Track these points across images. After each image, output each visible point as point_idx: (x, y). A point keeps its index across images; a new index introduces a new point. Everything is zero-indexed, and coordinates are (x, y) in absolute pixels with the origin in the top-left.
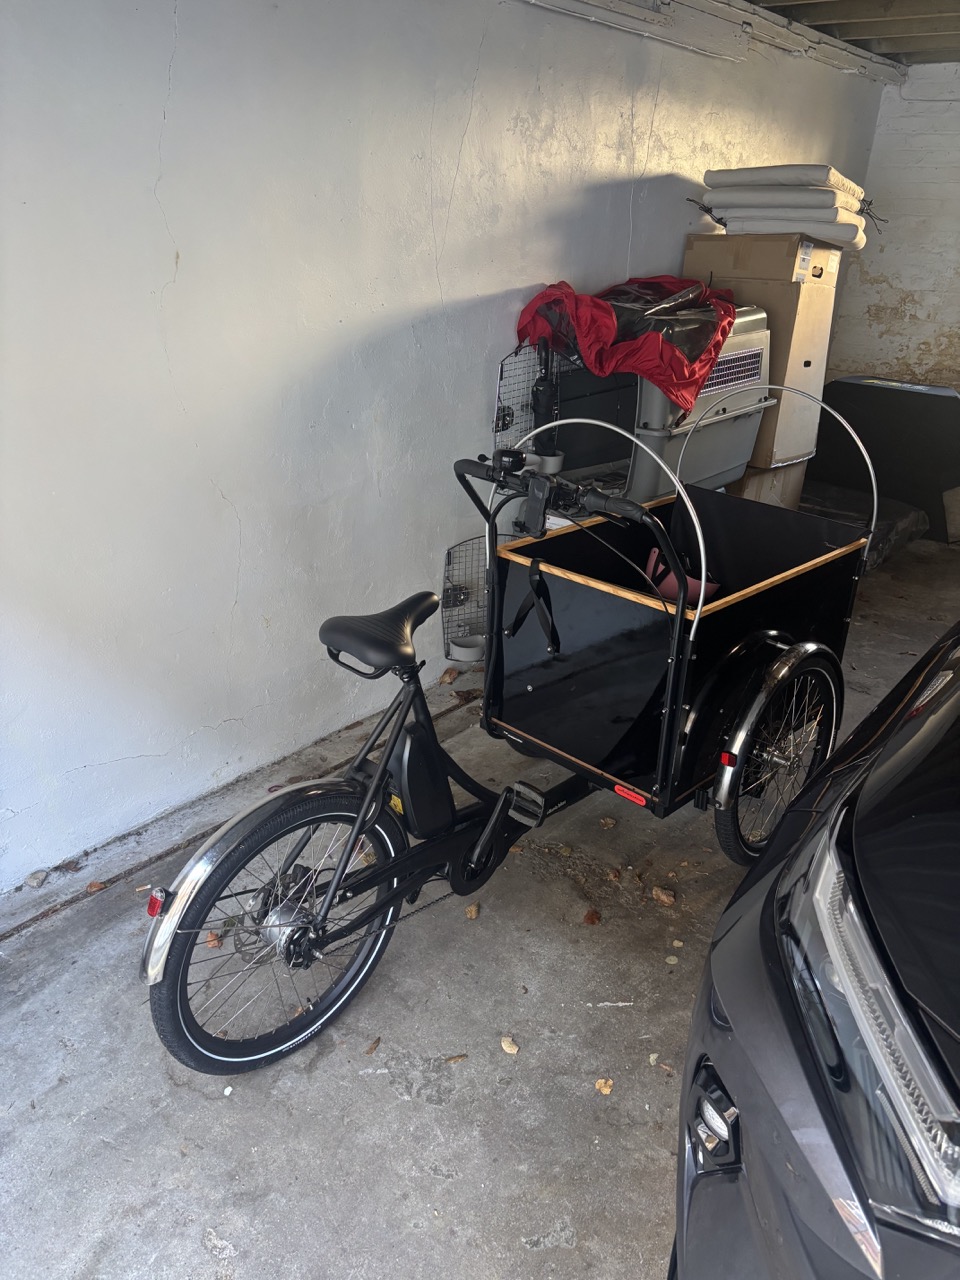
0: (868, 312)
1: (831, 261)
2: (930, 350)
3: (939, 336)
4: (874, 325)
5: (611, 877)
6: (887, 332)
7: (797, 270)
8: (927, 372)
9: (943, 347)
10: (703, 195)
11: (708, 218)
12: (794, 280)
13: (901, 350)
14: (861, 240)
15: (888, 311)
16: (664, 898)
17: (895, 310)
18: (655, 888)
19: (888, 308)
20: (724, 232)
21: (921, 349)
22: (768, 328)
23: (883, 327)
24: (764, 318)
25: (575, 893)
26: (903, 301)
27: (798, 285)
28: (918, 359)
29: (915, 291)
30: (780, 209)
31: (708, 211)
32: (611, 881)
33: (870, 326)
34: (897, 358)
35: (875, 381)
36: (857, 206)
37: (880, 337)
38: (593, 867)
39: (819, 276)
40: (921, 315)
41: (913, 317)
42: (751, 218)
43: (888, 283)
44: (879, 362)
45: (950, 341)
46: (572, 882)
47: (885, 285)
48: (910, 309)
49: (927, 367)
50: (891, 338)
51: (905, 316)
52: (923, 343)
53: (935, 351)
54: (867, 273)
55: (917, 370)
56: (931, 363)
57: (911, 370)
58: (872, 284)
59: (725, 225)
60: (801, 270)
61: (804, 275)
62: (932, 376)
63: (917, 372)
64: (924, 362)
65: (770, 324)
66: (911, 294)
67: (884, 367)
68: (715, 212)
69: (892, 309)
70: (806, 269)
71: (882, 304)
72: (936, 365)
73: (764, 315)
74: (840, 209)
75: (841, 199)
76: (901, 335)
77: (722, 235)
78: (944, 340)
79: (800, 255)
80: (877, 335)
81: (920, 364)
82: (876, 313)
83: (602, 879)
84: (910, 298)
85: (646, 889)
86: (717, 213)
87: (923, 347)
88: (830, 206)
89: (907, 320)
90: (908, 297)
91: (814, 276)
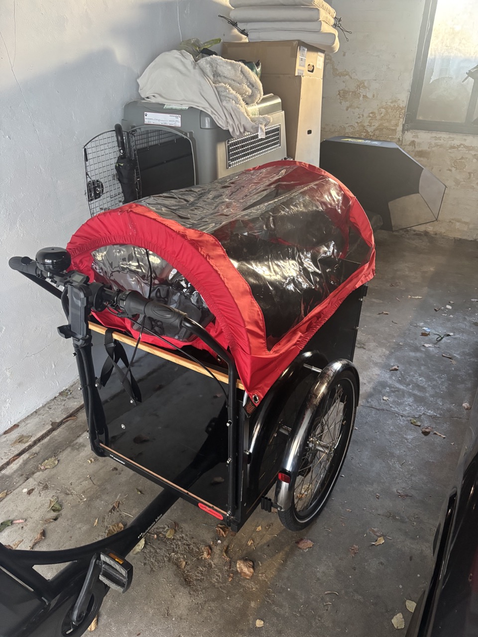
0: (339, 94)
1: (318, 60)
2: (376, 117)
3: (380, 108)
4: (343, 102)
5: (205, 555)
6: (351, 106)
7: (298, 67)
8: (374, 131)
9: (382, 115)
10: (229, 14)
11: (235, 31)
12: (296, 74)
13: (359, 118)
14: (337, 45)
15: (351, 93)
16: (245, 570)
17: (354, 92)
18: (239, 562)
19: (350, 92)
20: (247, 41)
21: (370, 117)
22: (283, 110)
23: (348, 104)
24: (280, 103)
25: (177, 580)
26: (358, 87)
27: (299, 77)
28: (369, 122)
29: (365, 80)
30: (283, 23)
31: (234, 24)
32: (205, 559)
33: (341, 103)
34: (357, 123)
35: (350, 140)
36: (332, 21)
37: (347, 110)
38: (191, 546)
39: (312, 71)
40: (370, 95)
41: (365, 97)
42: (264, 30)
43: (349, 76)
44: (347, 125)
45: (387, 111)
46: (175, 567)
47: (347, 77)
48: (362, 92)
49: (375, 127)
50: (353, 110)
51: (360, 96)
52: (372, 113)
53: (378, 117)
54: (337, 69)
55: (369, 130)
56: (377, 125)
57: (366, 130)
58: (340, 77)
59: (247, 35)
60: (300, 68)
61: (303, 71)
62: (377, 133)
63: (369, 131)
64: (373, 124)
65: (284, 106)
66: (362, 82)
67: (350, 128)
68: (239, 25)
69: (353, 92)
70: (304, 66)
71: (346, 89)
72: (379, 126)
73: (279, 100)
74: (322, 22)
75: (323, 15)
76: (358, 108)
77: (246, 43)
78: (383, 110)
79: (299, 56)
80: (345, 108)
81: (370, 126)
82: (343, 94)
83: (198, 559)
84: (362, 84)
85: (232, 563)
86: (241, 26)
87: (371, 115)
88: (316, 20)
89: (361, 98)
90: (361, 85)
91: (309, 71)
